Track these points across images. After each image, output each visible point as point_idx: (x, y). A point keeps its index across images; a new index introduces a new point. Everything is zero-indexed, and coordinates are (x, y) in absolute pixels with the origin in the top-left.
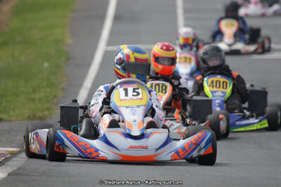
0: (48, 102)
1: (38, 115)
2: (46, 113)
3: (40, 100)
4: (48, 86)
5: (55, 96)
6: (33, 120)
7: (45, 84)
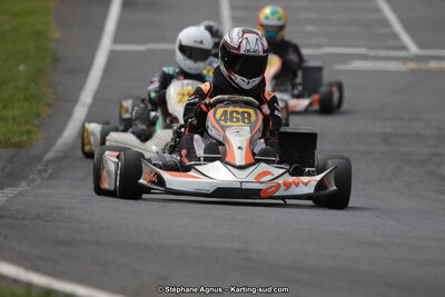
0: (27, 123)
1: (13, 141)
2: (25, 138)
3: (14, 118)
4: (26, 99)
5: (38, 115)
6: (5, 147)
7: (22, 97)
